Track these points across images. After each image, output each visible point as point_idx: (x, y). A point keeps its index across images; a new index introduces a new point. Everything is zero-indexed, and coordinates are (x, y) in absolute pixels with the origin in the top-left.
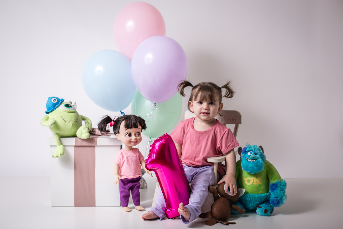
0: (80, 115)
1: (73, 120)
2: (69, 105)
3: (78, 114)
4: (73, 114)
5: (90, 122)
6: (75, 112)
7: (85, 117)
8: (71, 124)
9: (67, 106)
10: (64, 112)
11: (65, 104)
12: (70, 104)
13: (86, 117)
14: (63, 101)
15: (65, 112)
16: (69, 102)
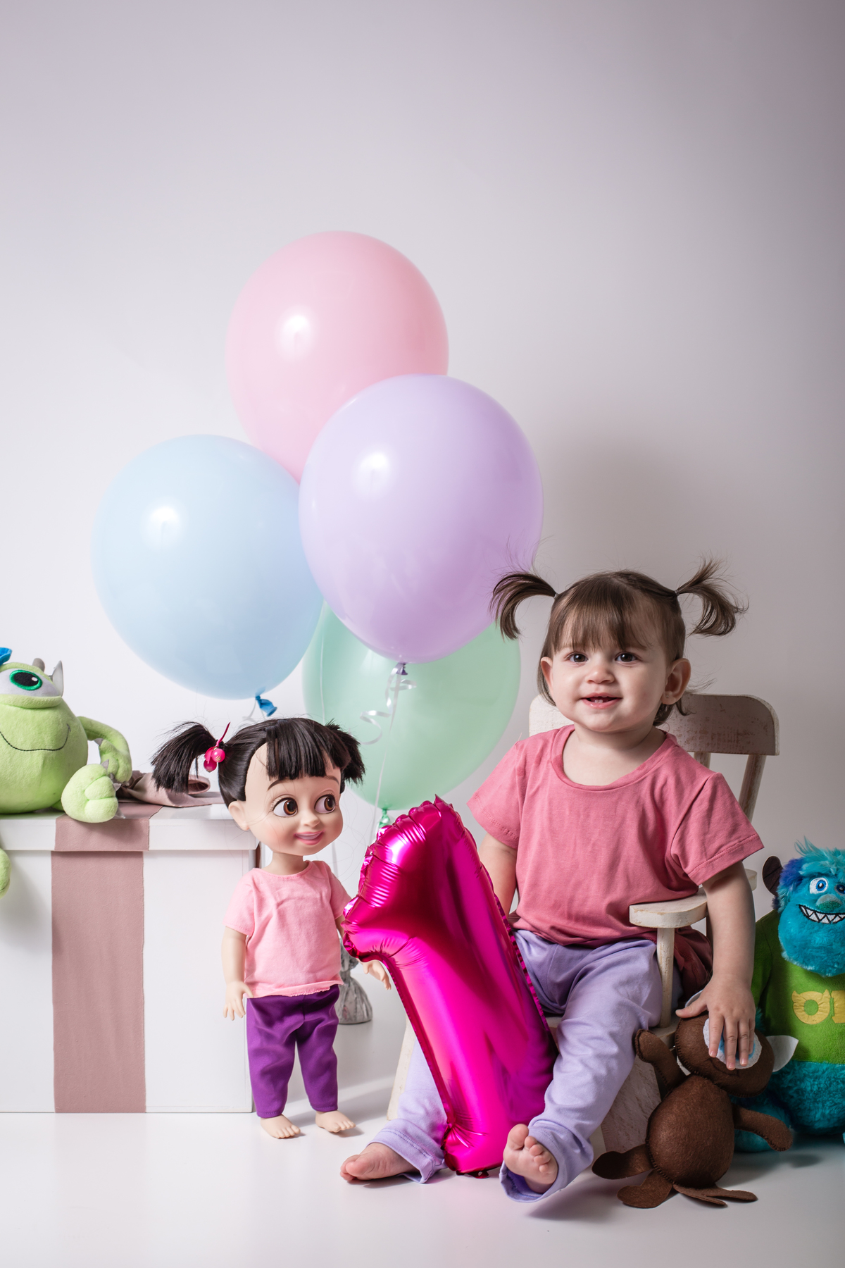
0: (81, 718)
1: (48, 741)
2: (32, 675)
3: (70, 714)
4: (47, 713)
5: (120, 748)
6: (57, 706)
7: (102, 725)
8: (38, 757)
9: (24, 679)
10: (8, 707)
11: (14, 671)
12: (37, 671)
13: (107, 726)
14: (7, 658)
15: (14, 709)
16: (30, 662)
